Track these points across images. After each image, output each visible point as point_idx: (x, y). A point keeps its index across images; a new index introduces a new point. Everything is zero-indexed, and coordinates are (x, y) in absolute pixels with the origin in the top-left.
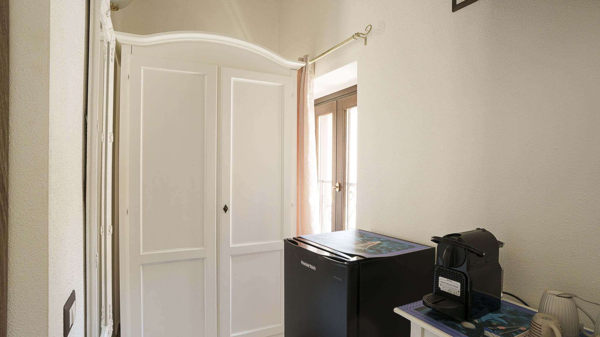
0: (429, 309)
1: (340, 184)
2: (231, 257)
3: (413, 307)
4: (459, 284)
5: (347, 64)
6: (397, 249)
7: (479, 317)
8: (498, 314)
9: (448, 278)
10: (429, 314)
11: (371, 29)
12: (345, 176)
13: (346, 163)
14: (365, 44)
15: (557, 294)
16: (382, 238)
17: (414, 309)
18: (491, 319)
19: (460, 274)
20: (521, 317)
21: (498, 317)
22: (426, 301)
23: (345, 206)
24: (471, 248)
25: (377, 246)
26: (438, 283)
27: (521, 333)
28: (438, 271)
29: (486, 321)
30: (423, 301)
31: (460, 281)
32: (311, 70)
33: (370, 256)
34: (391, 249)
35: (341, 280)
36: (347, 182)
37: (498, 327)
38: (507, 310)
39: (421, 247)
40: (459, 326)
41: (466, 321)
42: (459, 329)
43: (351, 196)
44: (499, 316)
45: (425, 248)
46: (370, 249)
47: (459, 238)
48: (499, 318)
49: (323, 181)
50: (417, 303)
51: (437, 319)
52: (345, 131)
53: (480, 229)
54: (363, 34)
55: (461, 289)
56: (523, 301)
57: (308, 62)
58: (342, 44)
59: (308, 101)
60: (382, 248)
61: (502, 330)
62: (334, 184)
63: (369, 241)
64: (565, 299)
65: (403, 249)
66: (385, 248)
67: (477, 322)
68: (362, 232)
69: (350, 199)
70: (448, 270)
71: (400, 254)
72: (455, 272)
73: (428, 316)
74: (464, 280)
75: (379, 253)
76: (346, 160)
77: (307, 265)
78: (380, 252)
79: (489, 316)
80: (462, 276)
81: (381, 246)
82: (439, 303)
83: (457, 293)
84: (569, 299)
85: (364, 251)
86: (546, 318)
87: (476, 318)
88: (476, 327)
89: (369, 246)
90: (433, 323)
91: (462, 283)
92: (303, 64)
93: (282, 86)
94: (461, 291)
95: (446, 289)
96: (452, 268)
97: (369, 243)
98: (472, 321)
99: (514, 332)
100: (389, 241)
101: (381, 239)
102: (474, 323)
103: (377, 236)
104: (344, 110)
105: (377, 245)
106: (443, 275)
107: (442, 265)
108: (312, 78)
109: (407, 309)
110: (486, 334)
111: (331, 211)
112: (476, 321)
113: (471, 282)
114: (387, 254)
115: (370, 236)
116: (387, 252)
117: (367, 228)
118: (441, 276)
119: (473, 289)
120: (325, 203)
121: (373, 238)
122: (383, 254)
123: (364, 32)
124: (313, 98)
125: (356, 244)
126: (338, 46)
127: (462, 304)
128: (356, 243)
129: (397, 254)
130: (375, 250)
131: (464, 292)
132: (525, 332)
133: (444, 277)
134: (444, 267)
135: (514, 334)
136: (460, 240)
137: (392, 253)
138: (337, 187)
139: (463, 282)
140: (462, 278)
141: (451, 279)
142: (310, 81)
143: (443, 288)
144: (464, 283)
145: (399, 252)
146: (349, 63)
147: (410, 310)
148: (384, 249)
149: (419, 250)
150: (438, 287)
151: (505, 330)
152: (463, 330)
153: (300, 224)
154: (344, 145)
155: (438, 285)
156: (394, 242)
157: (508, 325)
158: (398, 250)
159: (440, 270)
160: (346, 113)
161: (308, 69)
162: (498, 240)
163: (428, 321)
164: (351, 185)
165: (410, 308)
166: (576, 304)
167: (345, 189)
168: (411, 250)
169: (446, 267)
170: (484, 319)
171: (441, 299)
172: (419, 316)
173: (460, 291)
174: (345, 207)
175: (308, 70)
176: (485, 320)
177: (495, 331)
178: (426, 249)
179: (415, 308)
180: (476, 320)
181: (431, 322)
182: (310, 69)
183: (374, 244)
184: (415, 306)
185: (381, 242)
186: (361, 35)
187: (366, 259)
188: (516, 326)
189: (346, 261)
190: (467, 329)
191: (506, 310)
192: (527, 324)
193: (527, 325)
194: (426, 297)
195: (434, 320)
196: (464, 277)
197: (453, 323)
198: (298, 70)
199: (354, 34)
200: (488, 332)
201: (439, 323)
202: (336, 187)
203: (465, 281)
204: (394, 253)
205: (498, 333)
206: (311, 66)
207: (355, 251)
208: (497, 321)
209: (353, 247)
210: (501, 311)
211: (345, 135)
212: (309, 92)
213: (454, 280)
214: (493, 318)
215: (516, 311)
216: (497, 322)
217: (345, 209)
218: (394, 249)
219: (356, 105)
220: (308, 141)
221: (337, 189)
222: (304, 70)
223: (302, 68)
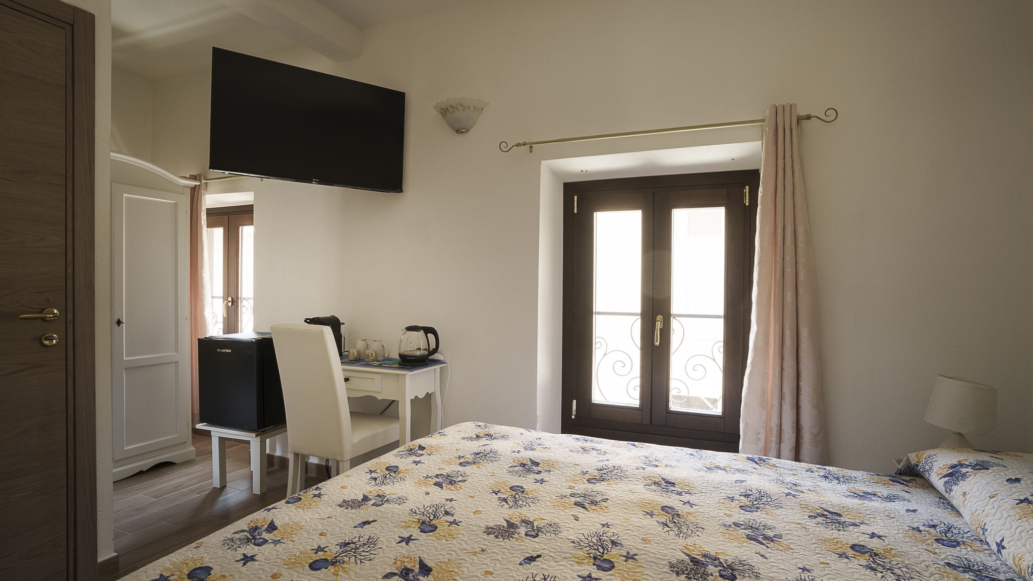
1: (232, 299)
2: (124, 370)
5: (244, 192)
12: (238, 291)
13: (238, 278)
14: (262, 181)
23: (238, 319)
32: (204, 188)
36: (240, 296)
43: (244, 310)
57: (201, 181)
58: (240, 176)
62: (225, 298)
76: (238, 275)
92: (197, 183)
93: (175, 203)
104: (237, 227)
108: (205, 195)
111: (222, 327)
126: (236, 177)
138: (229, 302)
142: (203, 196)
160: (239, 230)
164: (244, 299)
167: (238, 303)
175: (201, 188)
198: (191, 188)
206: (204, 185)
219: (252, 224)
220: (202, 257)
221: (229, 303)
222: (197, 188)
223: (195, 186)
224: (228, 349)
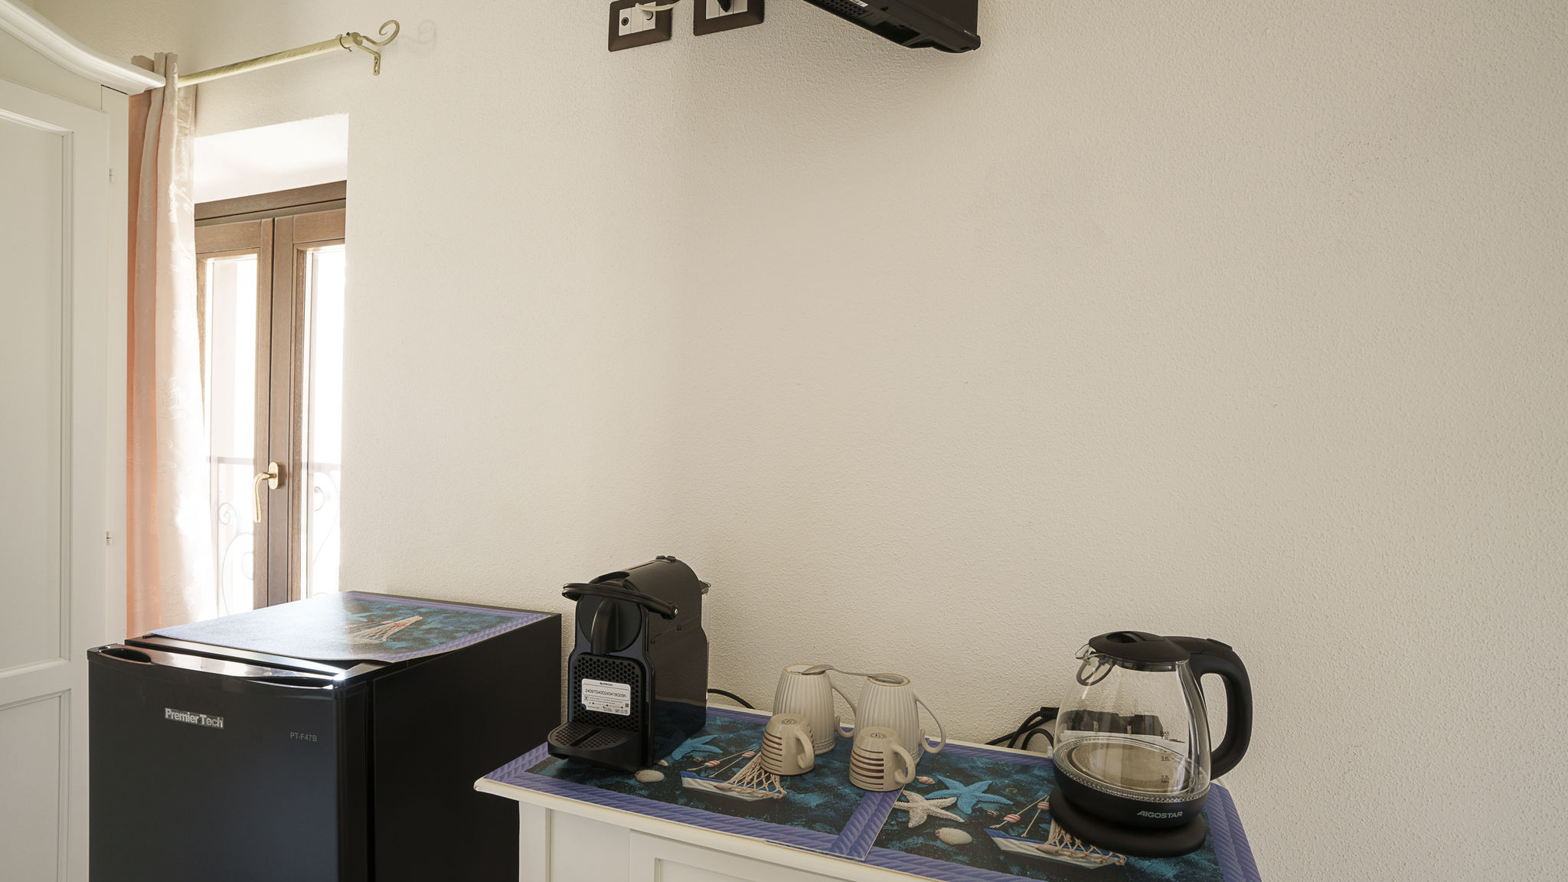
0: (560, 763)
1: (281, 467)
3: (523, 766)
4: (628, 687)
5: (313, 115)
6: (469, 629)
7: (668, 753)
8: (703, 738)
9: (602, 679)
10: (563, 774)
11: (396, 33)
12: (300, 444)
13: (300, 404)
14: (377, 72)
15: (802, 671)
16: (422, 608)
17: (526, 771)
18: (692, 751)
19: (629, 665)
20: (742, 732)
21: (704, 744)
22: (554, 743)
23: (299, 529)
24: (652, 601)
25: (414, 628)
26: (580, 696)
27: (746, 764)
28: (580, 666)
29: (683, 757)
30: (549, 745)
31: (629, 680)
32: (182, 106)
33: (400, 657)
34: (453, 632)
35: (315, 739)
36: (304, 460)
37: (707, 764)
38: (719, 725)
39: (527, 617)
40: (632, 782)
41: (643, 770)
42: (631, 790)
43: (317, 499)
44: (704, 742)
45: (537, 618)
46: (394, 640)
47: (626, 581)
48: (707, 746)
49: (220, 460)
50: (530, 755)
51: (582, 781)
52: (299, 310)
53: (664, 558)
54: (373, 42)
55: (632, 698)
56: (743, 701)
57: (173, 78)
58: (302, 53)
59: (174, 205)
60: (429, 631)
61: (713, 768)
62: (261, 463)
63: (387, 620)
64: (816, 676)
65: (484, 628)
66: (437, 631)
67: (666, 764)
68: (363, 597)
69: (315, 508)
70: (602, 660)
71: (479, 640)
72: (618, 662)
73: (563, 779)
74: (637, 676)
75: (423, 646)
76: (301, 397)
77: (189, 718)
78: (424, 642)
79: (688, 745)
80: (634, 668)
81: (424, 627)
82: (586, 741)
83: (625, 708)
84: (822, 675)
85: (380, 647)
86: (789, 722)
87: (663, 757)
88: (665, 776)
89: (392, 633)
90: (575, 793)
91: (633, 683)
92: (157, 83)
93: (60, 135)
94: (632, 703)
95: (598, 706)
96: (611, 654)
97: (390, 623)
98: (656, 764)
99: (735, 766)
100: (444, 611)
101: (422, 610)
102: (661, 769)
103: (407, 603)
104: (298, 250)
105: (413, 626)
106: (591, 675)
107: (589, 651)
108: (186, 135)
109: (509, 774)
110: (685, 785)
111: (251, 549)
112: (664, 763)
113: (653, 679)
114: (444, 646)
115: (389, 606)
116: (441, 641)
117: (376, 585)
118: (587, 677)
119: (657, 697)
120: (226, 524)
121: (399, 608)
122: (434, 646)
123: (375, 37)
124: (190, 199)
125: (351, 631)
126: (289, 56)
127: (636, 731)
128: (351, 628)
129: (469, 641)
130: (408, 640)
131: (639, 705)
132: (753, 760)
133: (594, 678)
134: (594, 653)
135: (734, 769)
136: (628, 585)
137: (457, 642)
138: (272, 476)
139: (637, 681)
140: (633, 673)
141: (610, 680)
142: (179, 142)
143: (591, 705)
144: (639, 684)
145: (476, 635)
146: (320, 115)
147: (517, 774)
148: (433, 636)
149: (525, 624)
150: (579, 705)
151: (719, 767)
152: (641, 789)
153: (138, 596)
154: (298, 352)
155: (580, 701)
156: (458, 614)
157: (724, 755)
158: (473, 632)
159: (583, 664)
160: (304, 259)
161: (173, 99)
162: (699, 579)
163: (564, 790)
165: (516, 770)
166: (829, 682)
167: (300, 481)
168: (504, 626)
169: (598, 653)
170: (677, 754)
171: (588, 732)
172: (540, 784)
173: (629, 703)
174: (299, 533)
175: (173, 104)
176: (680, 757)
177: (703, 774)
178: (540, 619)
179: (527, 767)
180: (663, 761)
181: (570, 790)
182: (179, 105)
183: (404, 625)
184: (528, 764)
185: (421, 618)
186: (365, 43)
187: (389, 668)
188: (737, 752)
189: (328, 683)
190: (648, 785)
191: (715, 725)
192: (755, 742)
193: (755, 745)
194: (555, 734)
195: (576, 784)
196: (638, 671)
197: (619, 779)
198: (132, 94)
199: (345, 35)
200: (689, 779)
201: (588, 787)
202: (268, 476)
203: (639, 679)
204: (463, 640)
205: (707, 777)
206: (182, 93)
207: (351, 651)
208: (703, 751)
209: (345, 642)
210: (708, 729)
211: (298, 324)
212: (175, 177)
213: (617, 681)
214: (693, 747)
215: (734, 723)
216: (702, 754)
217: (299, 539)
218: (461, 631)
219: (342, 240)
220: (170, 332)
221: (271, 480)
222: (156, 99)
223: (149, 92)
224: (212, 714)
